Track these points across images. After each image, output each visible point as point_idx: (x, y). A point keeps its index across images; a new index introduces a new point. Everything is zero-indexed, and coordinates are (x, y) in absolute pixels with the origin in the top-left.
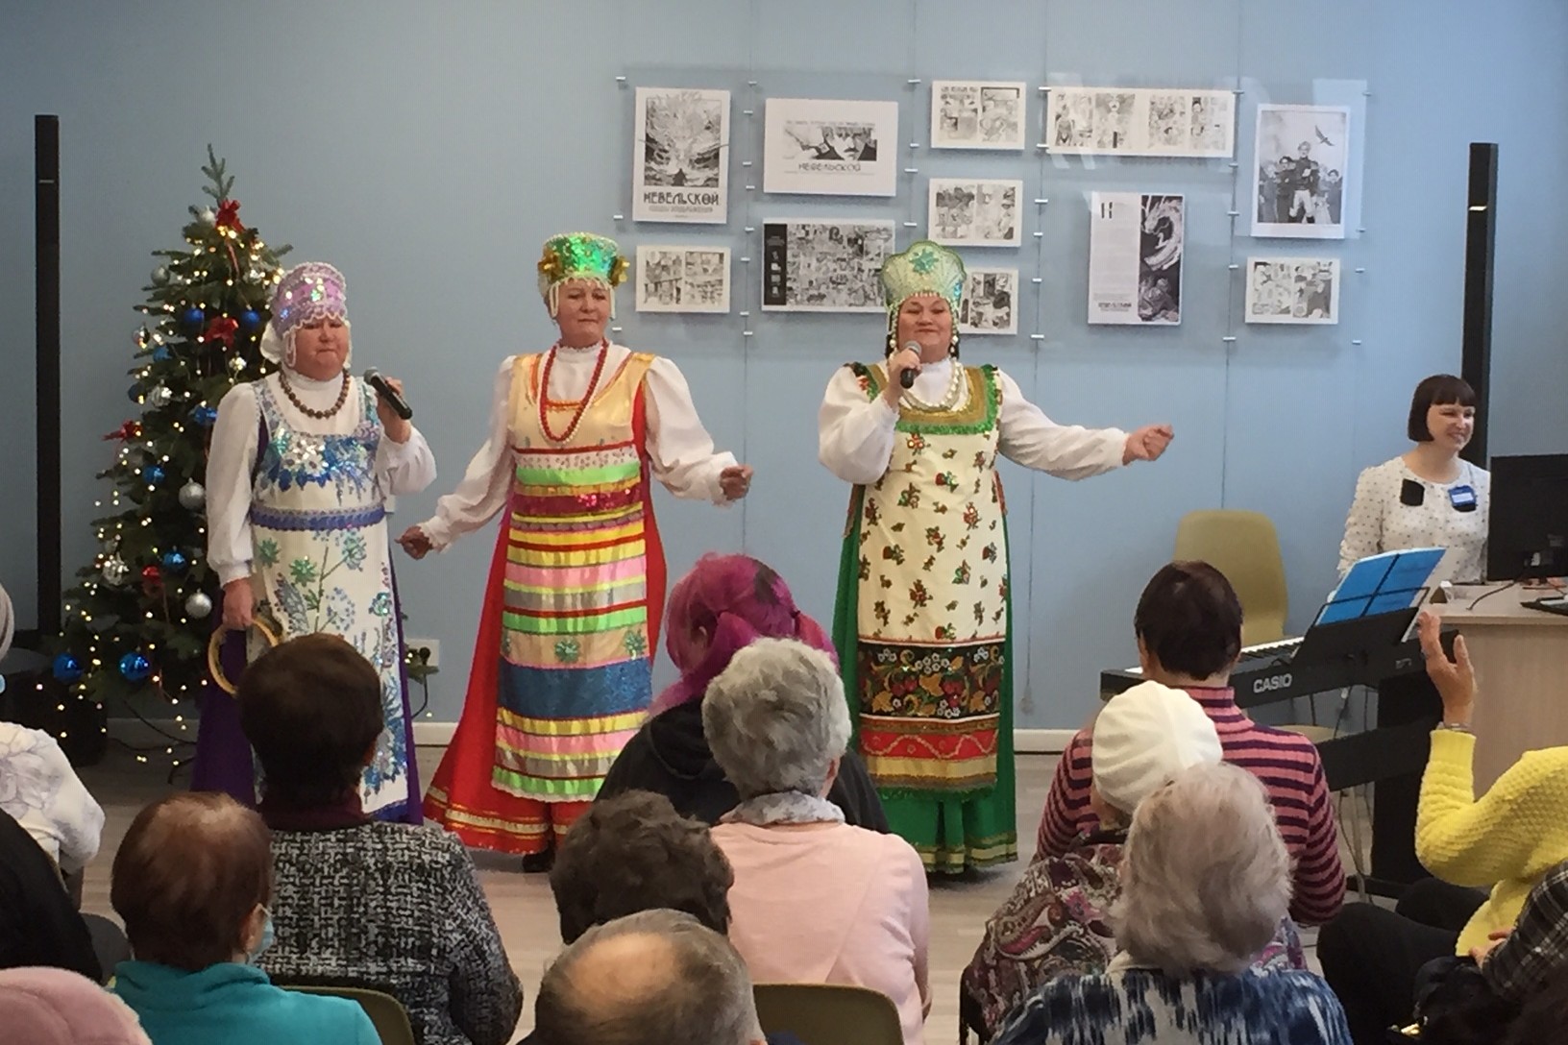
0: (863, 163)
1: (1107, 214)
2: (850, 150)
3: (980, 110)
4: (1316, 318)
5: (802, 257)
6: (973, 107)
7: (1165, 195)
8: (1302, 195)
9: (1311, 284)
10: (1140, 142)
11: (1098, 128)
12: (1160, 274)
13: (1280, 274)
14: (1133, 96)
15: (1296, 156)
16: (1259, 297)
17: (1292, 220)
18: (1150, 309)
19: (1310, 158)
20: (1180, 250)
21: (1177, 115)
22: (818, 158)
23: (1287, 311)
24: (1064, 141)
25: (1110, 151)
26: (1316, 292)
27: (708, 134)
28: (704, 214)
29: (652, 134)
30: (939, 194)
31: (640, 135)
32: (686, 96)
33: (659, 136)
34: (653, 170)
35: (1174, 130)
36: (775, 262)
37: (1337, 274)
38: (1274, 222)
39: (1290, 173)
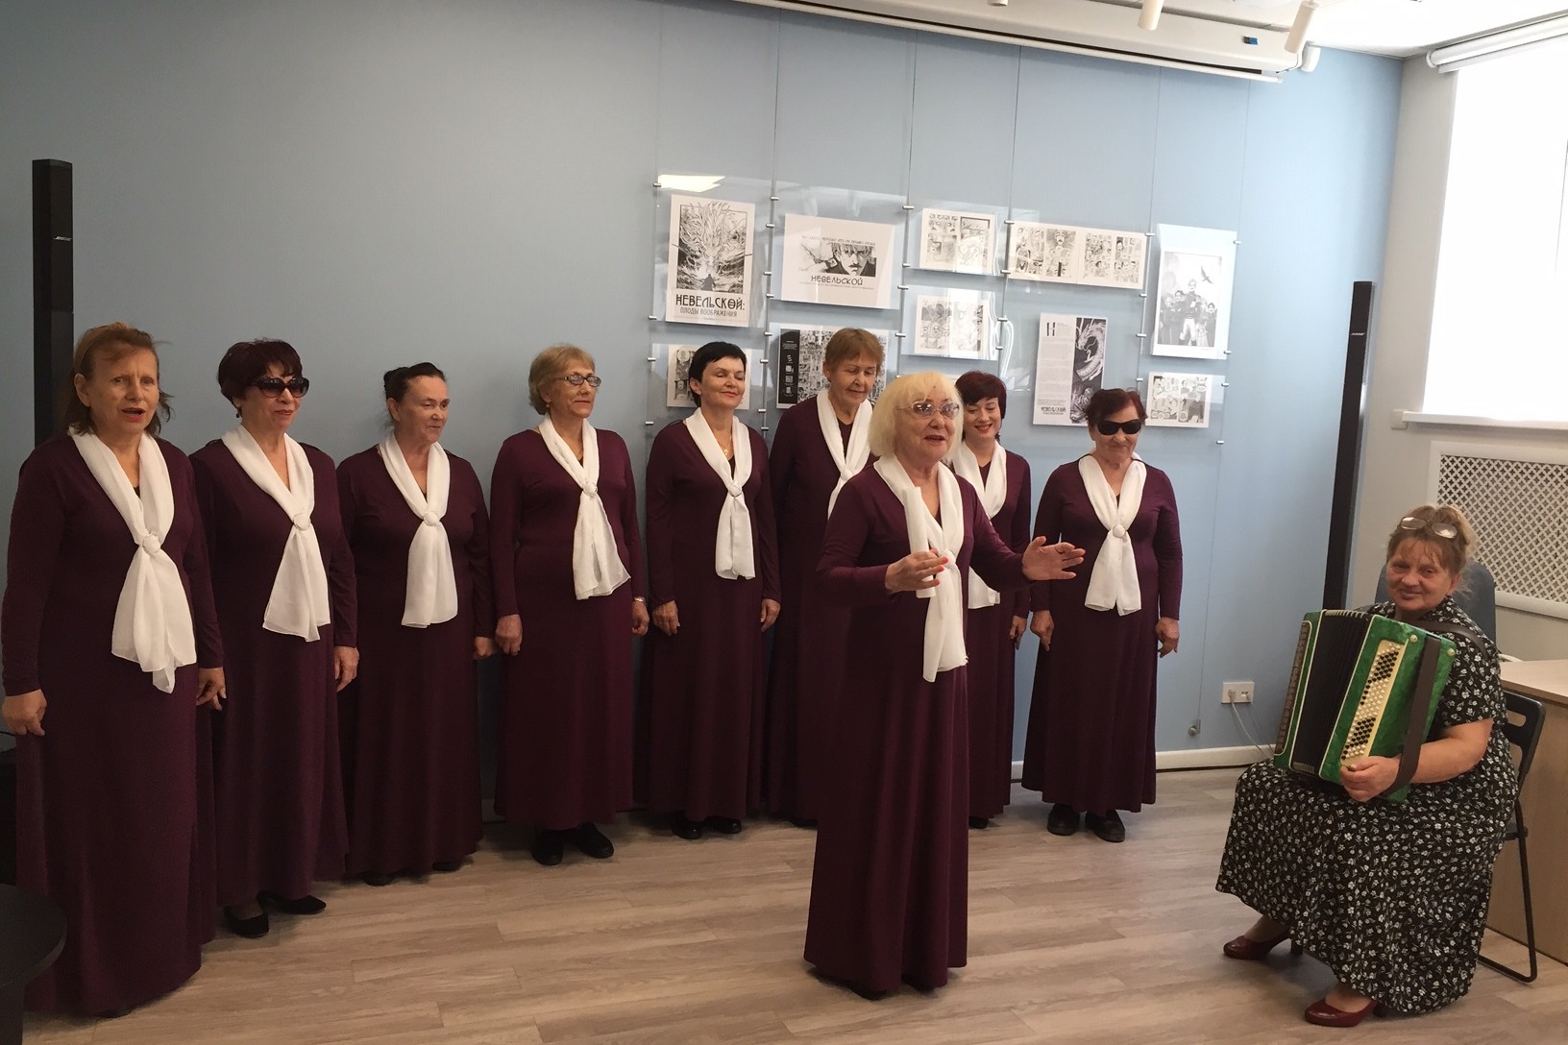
0: (863, 278)
1: (1051, 331)
2: (855, 266)
3: (959, 237)
4: (1193, 423)
5: (811, 361)
6: (953, 233)
7: (1094, 318)
8: (1189, 323)
9: (1191, 395)
10: (1077, 273)
11: (1048, 259)
12: (1087, 384)
13: (1171, 386)
14: (1074, 233)
15: (1186, 290)
16: (1156, 406)
17: (1182, 343)
18: (1078, 413)
19: (1196, 293)
20: (1102, 364)
21: (1105, 253)
22: (827, 271)
23: (1173, 417)
24: (1022, 268)
25: (1055, 279)
26: (1195, 401)
27: (734, 243)
28: (728, 317)
29: (685, 240)
30: (924, 309)
31: (674, 240)
32: (716, 207)
33: (692, 242)
34: (685, 274)
35: (1103, 264)
36: (789, 365)
37: (1210, 388)
38: (1168, 343)
39: (1181, 304)
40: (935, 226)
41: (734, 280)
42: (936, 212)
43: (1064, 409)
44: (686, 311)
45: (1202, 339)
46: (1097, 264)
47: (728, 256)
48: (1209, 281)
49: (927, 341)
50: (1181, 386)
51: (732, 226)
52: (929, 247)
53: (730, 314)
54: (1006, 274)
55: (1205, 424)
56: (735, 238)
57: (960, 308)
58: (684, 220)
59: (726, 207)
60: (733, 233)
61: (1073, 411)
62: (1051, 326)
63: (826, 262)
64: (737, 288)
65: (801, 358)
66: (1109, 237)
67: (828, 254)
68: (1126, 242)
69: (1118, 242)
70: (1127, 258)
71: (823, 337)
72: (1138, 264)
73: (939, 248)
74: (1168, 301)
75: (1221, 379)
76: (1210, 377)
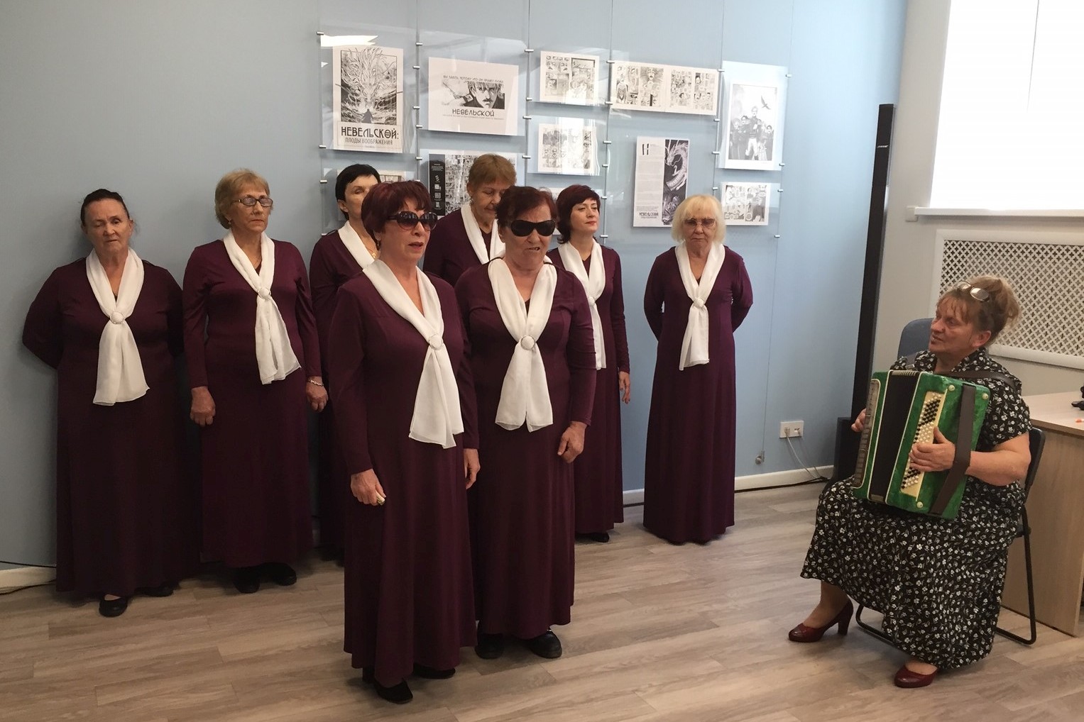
0: (494, 110)
1: (645, 151)
2: (487, 100)
3: (571, 75)
4: (756, 222)
5: (456, 180)
6: (566, 72)
7: (678, 139)
8: (752, 142)
9: (755, 199)
10: (665, 103)
11: (642, 91)
12: (674, 193)
13: (739, 193)
14: (662, 70)
15: (750, 116)
16: (728, 208)
17: (747, 158)
18: (668, 216)
19: (757, 117)
20: (686, 177)
21: (686, 86)
22: (465, 105)
23: (742, 217)
24: (622, 99)
25: (647, 108)
26: (757, 205)
27: (388, 83)
28: (386, 145)
29: (347, 81)
30: (544, 135)
31: (337, 80)
32: (371, 52)
33: (352, 82)
34: (348, 109)
35: (685, 95)
36: (437, 183)
37: (768, 193)
38: (737, 159)
39: (746, 127)
40: (551, 66)
41: (389, 114)
42: (552, 54)
43: (657, 214)
44: (351, 140)
45: (763, 155)
46: (680, 96)
47: (381, 94)
48: (767, 107)
49: (547, 161)
50: (747, 193)
51: (385, 68)
52: (547, 83)
53: (388, 143)
54: (609, 105)
55: (766, 222)
56: (388, 78)
57: (573, 134)
58: (344, 63)
59: (379, 52)
60: (386, 74)
61: (664, 215)
62: (646, 146)
63: (464, 97)
64: (391, 120)
65: (447, 178)
66: (690, 73)
67: (465, 91)
68: (703, 77)
69: (697, 77)
70: (703, 90)
71: (464, 160)
72: (712, 95)
73: (555, 84)
74: (736, 125)
75: (777, 186)
76: (769, 185)
